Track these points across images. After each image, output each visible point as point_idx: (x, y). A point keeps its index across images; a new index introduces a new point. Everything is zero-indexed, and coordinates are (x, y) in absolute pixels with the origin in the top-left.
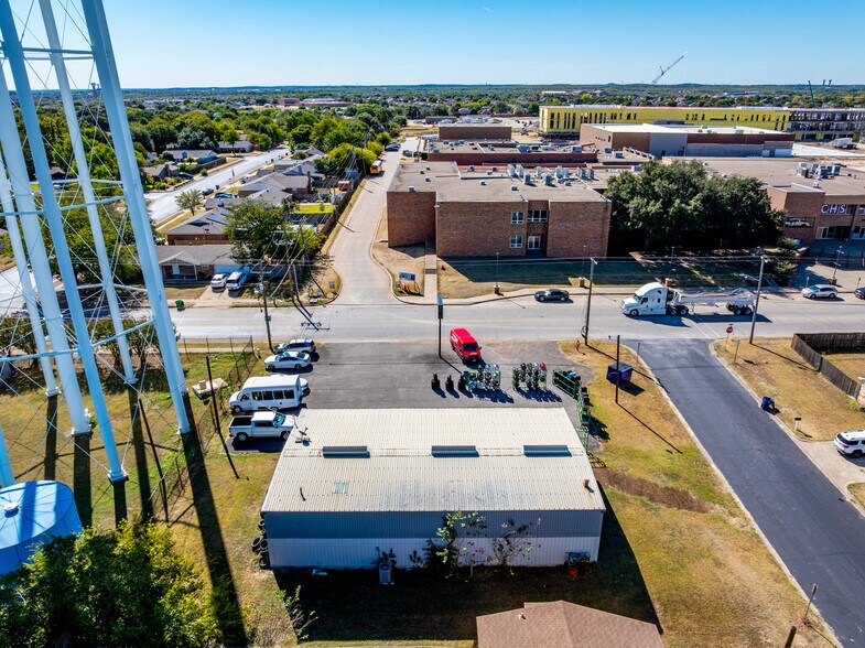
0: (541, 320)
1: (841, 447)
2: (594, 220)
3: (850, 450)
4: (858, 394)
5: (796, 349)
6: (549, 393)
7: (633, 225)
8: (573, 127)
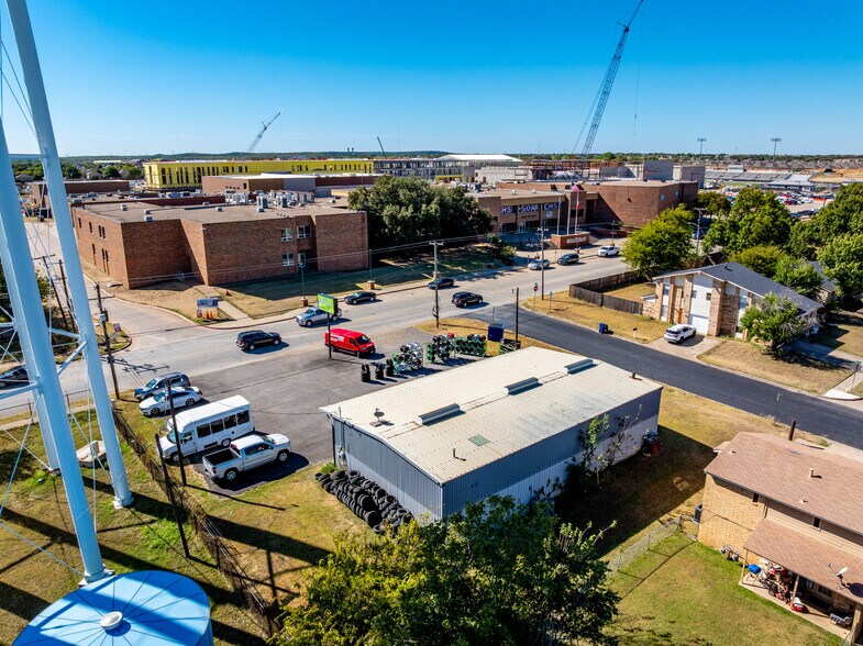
0: (374, 316)
1: (672, 338)
2: (354, 231)
3: (678, 339)
4: (642, 310)
5: (575, 296)
6: (461, 359)
7: (391, 230)
8: (188, 182)
